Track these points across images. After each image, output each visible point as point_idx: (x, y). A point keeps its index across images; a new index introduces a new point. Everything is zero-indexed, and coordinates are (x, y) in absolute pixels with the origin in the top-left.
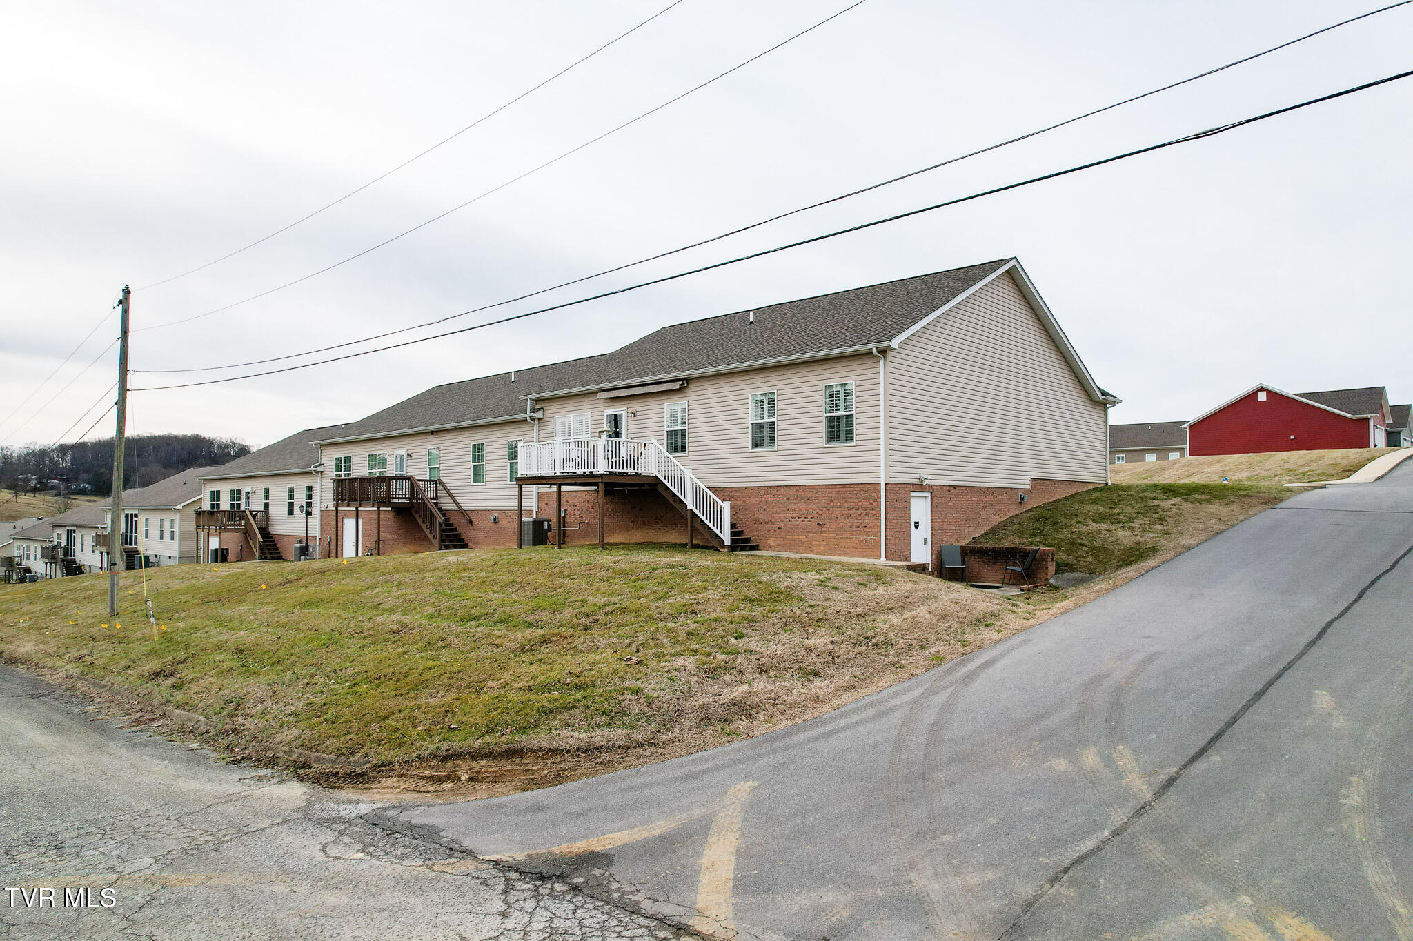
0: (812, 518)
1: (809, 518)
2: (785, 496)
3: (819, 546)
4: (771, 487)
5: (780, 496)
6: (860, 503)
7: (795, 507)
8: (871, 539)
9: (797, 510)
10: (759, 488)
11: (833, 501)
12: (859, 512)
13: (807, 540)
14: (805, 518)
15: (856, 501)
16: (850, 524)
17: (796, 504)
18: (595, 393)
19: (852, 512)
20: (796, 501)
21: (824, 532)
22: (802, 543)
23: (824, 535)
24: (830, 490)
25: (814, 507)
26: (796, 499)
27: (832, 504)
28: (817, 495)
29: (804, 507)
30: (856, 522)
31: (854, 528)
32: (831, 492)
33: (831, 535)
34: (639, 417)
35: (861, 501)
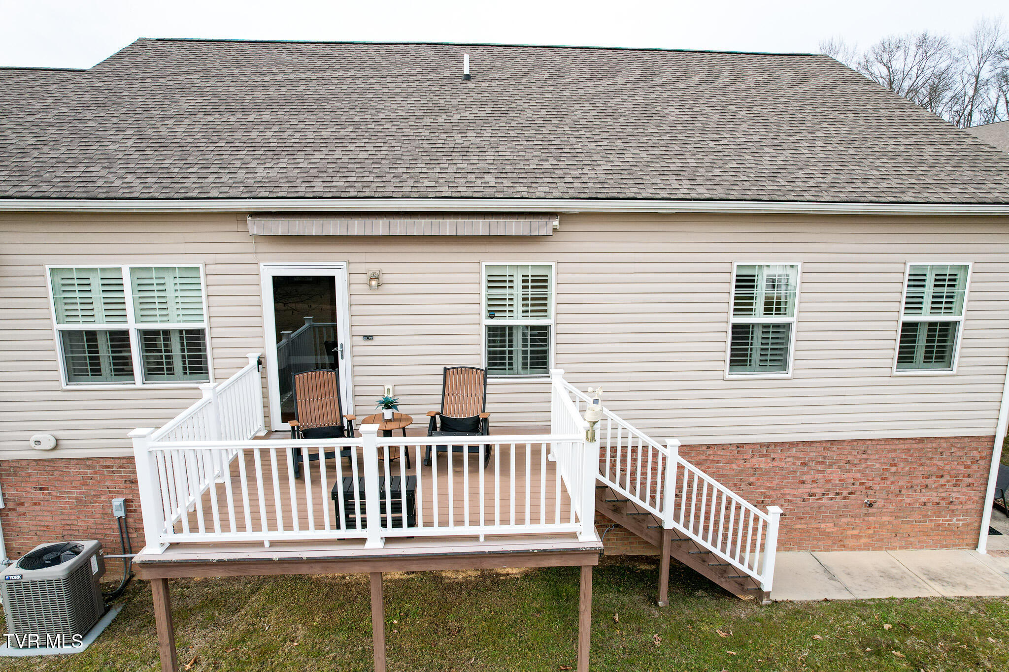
0: (850, 493)
1: (845, 494)
2: (798, 459)
3: (858, 537)
4: (768, 445)
5: (788, 460)
6: (947, 468)
7: (819, 476)
8: (959, 520)
9: (822, 481)
10: (739, 446)
11: (895, 465)
12: (942, 481)
13: (836, 529)
14: (837, 494)
15: (941, 463)
16: (923, 499)
17: (819, 472)
18: (240, 216)
19: (928, 482)
20: (820, 468)
21: (873, 515)
22: (825, 534)
23: (871, 519)
24: (893, 447)
25: (858, 475)
26: (823, 463)
27: (893, 469)
28: (864, 456)
29: (835, 475)
30: (934, 496)
31: (930, 505)
32: (895, 450)
33: (885, 518)
34: (385, 288)
35: (948, 464)
